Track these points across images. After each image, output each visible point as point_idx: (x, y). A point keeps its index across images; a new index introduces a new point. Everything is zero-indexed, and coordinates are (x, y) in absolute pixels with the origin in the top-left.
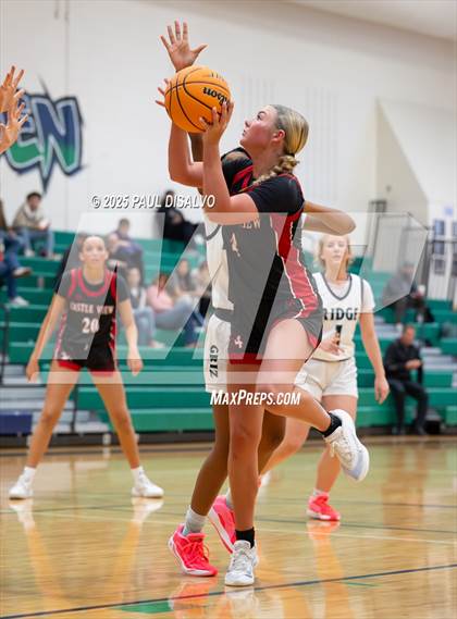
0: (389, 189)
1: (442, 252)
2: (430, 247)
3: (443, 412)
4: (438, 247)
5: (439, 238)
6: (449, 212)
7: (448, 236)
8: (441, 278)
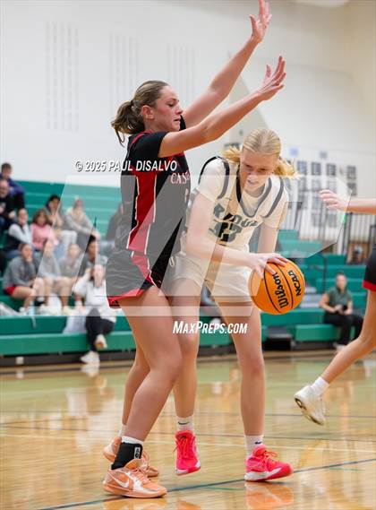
3: (293, 331)
6: (294, 152)
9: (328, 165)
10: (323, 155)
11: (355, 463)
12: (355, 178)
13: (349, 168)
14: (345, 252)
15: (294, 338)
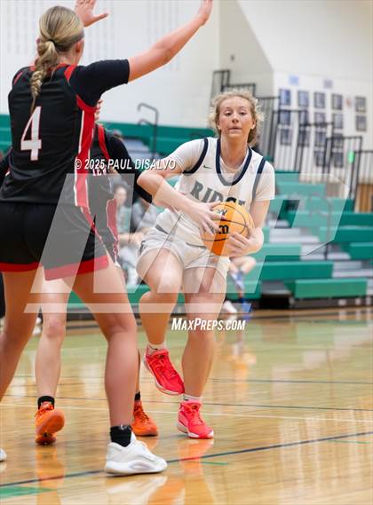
0: (233, 58)
1: (288, 122)
2: (276, 116)
3: (292, 286)
4: (283, 116)
5: (283, 107)
6: (294, 80)
7: (294, 106)
8: (288, 148)
9: (333, 96)
10: (328, 84)
11: (363, 434)
12: (364, 111)
13: (358, 98)
14: (353, 197)
15: (293, 295)
